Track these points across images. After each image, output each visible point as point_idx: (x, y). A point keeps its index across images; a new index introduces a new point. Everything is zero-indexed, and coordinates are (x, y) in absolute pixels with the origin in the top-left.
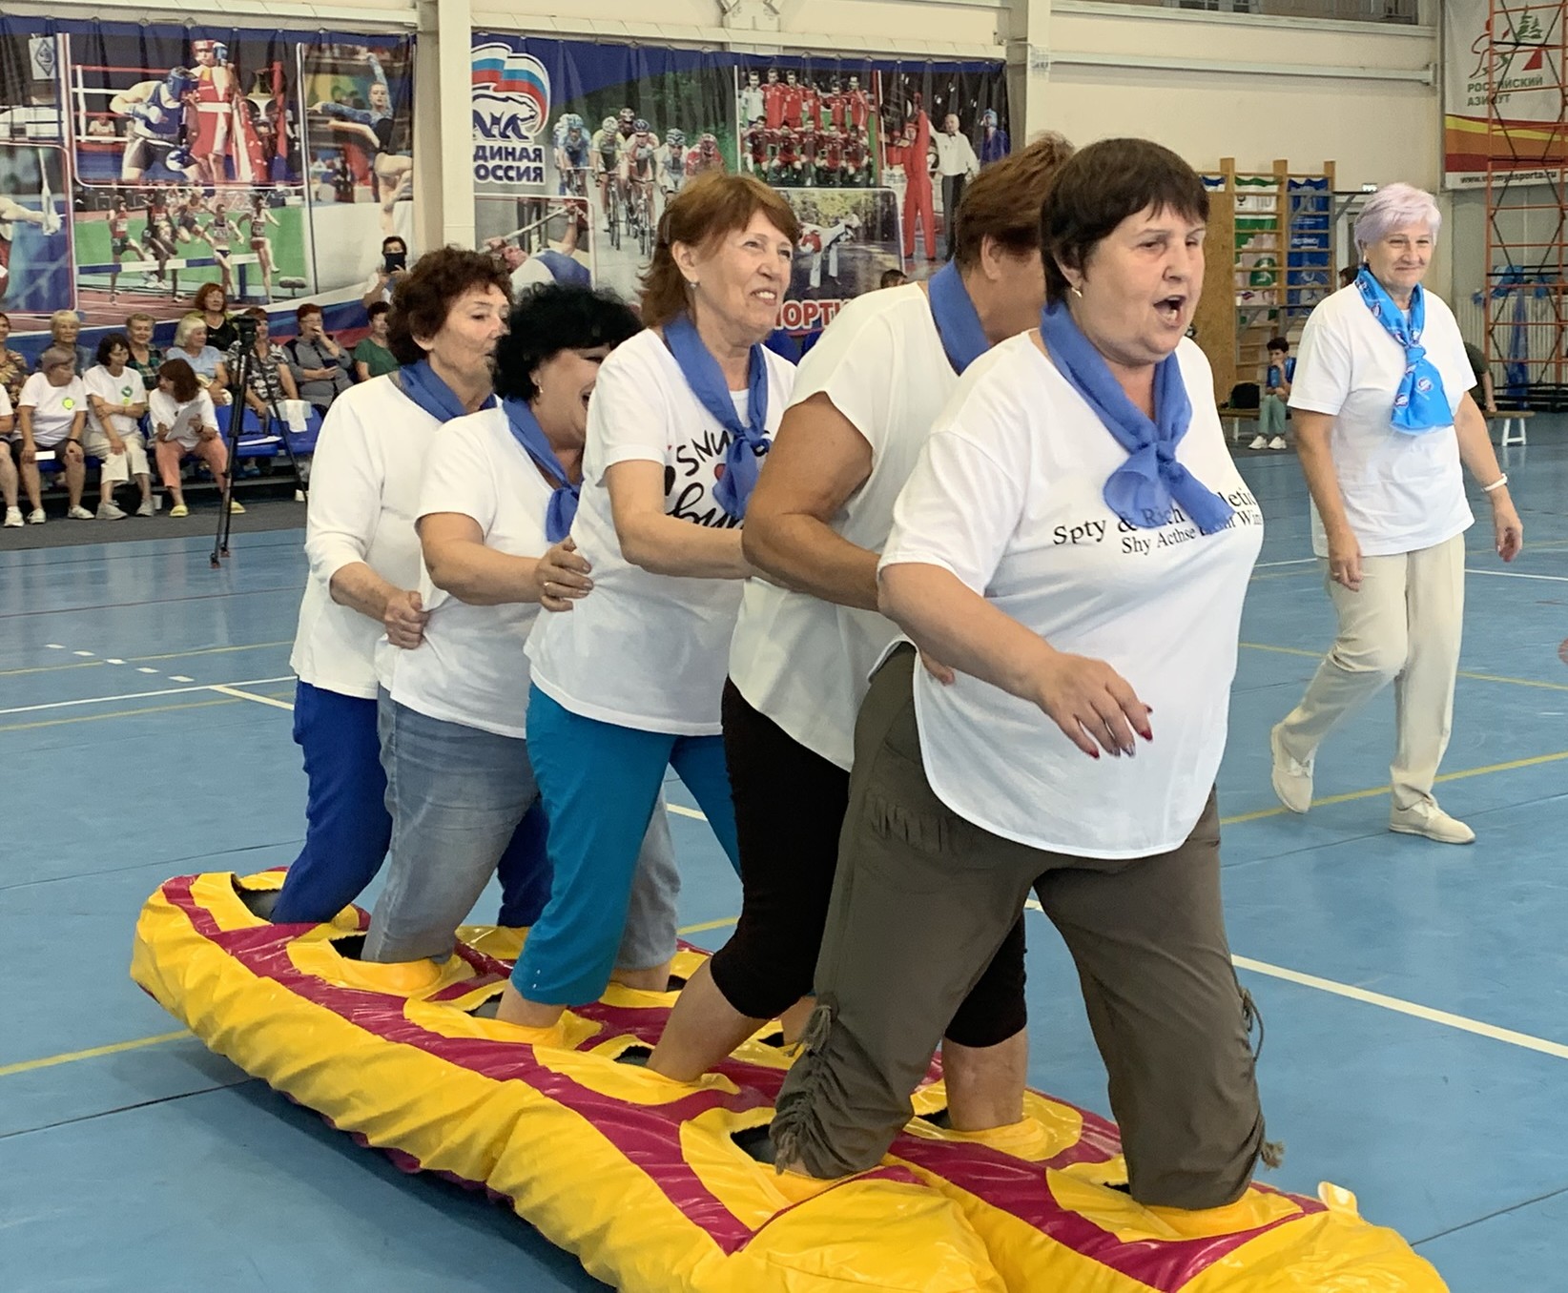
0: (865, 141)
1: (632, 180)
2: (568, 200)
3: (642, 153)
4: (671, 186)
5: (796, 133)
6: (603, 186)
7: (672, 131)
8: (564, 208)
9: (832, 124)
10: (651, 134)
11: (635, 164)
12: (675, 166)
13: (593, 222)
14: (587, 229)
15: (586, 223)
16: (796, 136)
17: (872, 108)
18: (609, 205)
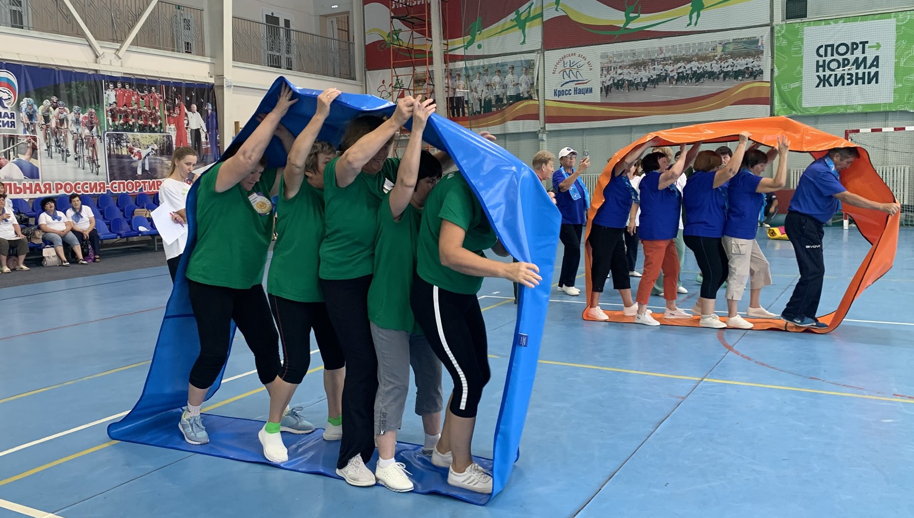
0: (159, 114)
1: (57, 128)
2: (28, 136)
3: (62, 116)
4: (75, 131)
5: (129, 109)
6: (44, 130)
7: (75, 107)
8: (26, 140)
9: (145, 106)
10: (65, 108)
11: (58, 121)
12: (77, 122)
13: (39, 146)
14: (37, 149)
15: (36, 146)
16: (130, 111)
17: (161, 100)
18: (47, 138)
